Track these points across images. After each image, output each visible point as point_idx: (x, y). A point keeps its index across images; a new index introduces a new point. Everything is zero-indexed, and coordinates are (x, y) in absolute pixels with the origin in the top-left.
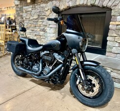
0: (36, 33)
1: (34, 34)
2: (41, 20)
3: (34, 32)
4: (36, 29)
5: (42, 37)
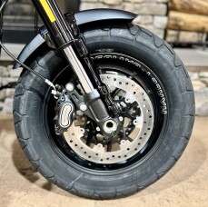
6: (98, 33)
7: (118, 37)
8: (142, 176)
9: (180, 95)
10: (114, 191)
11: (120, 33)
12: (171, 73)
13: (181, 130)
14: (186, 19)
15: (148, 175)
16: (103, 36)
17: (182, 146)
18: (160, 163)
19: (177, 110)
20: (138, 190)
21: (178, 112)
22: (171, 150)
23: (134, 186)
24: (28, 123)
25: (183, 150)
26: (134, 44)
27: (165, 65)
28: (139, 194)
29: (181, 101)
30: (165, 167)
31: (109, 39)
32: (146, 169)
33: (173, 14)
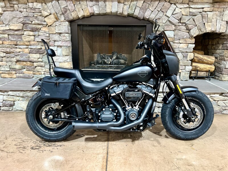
0: (18, 58)
1: (14, 59)
2: (31, 33)
3: (12, 55)
4: (18, 50)
5: (35, 64)
6: (188, 93)
7: (193, 94)
8: (199, 132)
9: (210, 109)
10: (191, 137)
11: (194, 93)
12: (207, 103)
13: (211, 119)
14: (201, 66)
15: (201, 132)
16: (189, 94)
17: (211, 124)
18: (204, 129)
19: (209, 113)
20: (198, 137)
21: (209, 114)
22: (208, 125)
23: (197, 136)
24: (168, 117)
25: (211, 125)
26: (197, 96)
27: (206, 101)
28: (198, 139)
29: (210, 111)
30: (206, 130)
31: (191, 95)
32: (200, 131)
33: (194, 64)
